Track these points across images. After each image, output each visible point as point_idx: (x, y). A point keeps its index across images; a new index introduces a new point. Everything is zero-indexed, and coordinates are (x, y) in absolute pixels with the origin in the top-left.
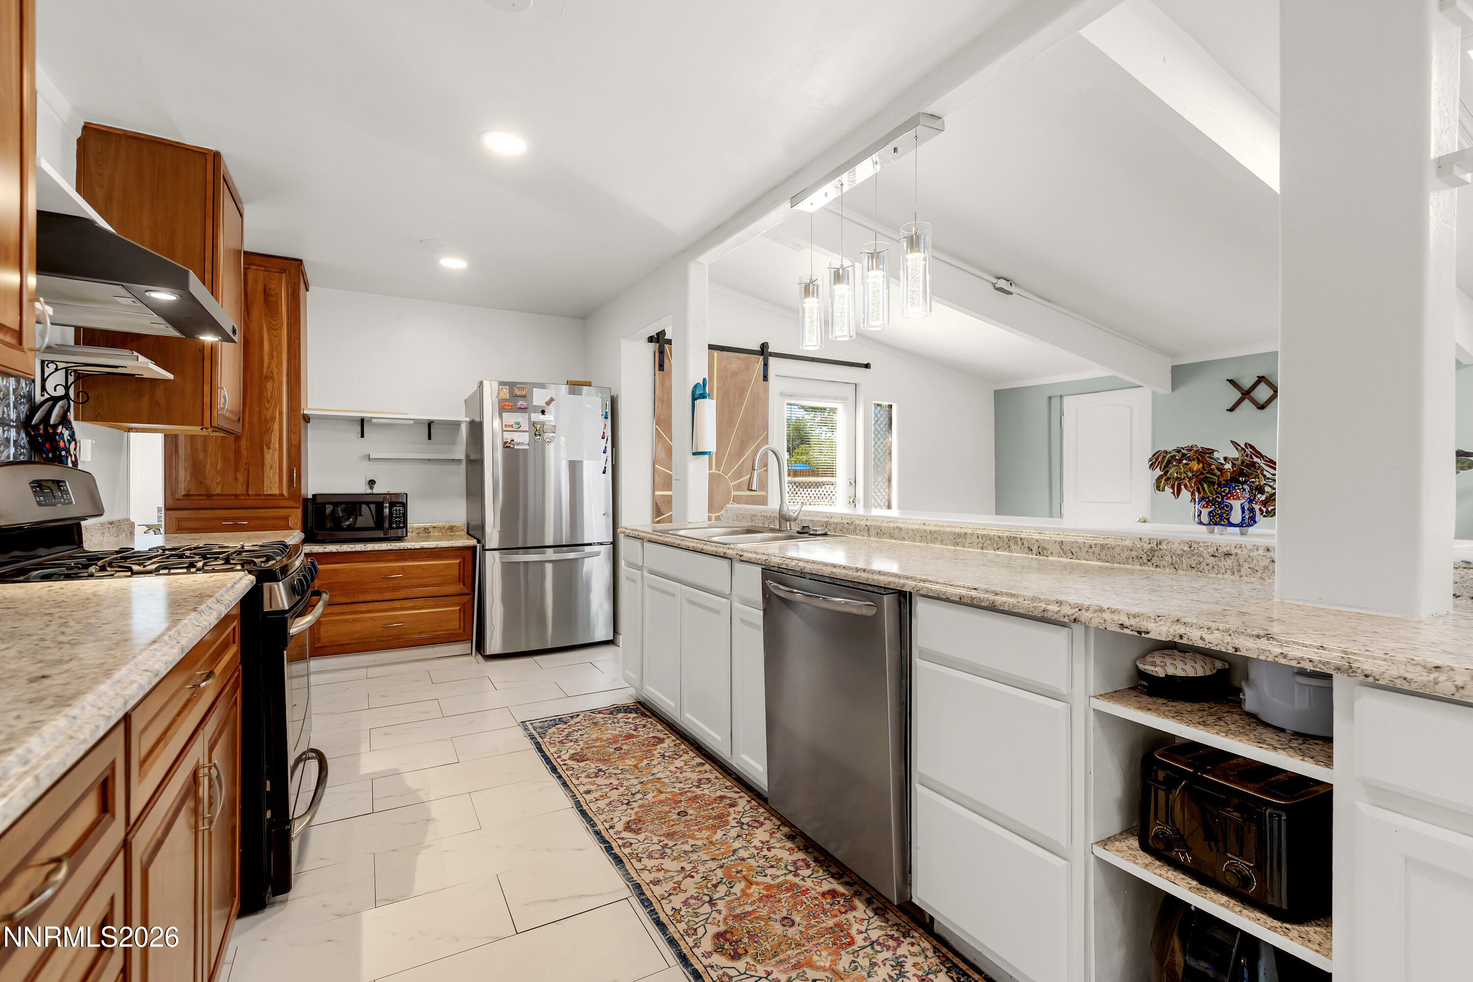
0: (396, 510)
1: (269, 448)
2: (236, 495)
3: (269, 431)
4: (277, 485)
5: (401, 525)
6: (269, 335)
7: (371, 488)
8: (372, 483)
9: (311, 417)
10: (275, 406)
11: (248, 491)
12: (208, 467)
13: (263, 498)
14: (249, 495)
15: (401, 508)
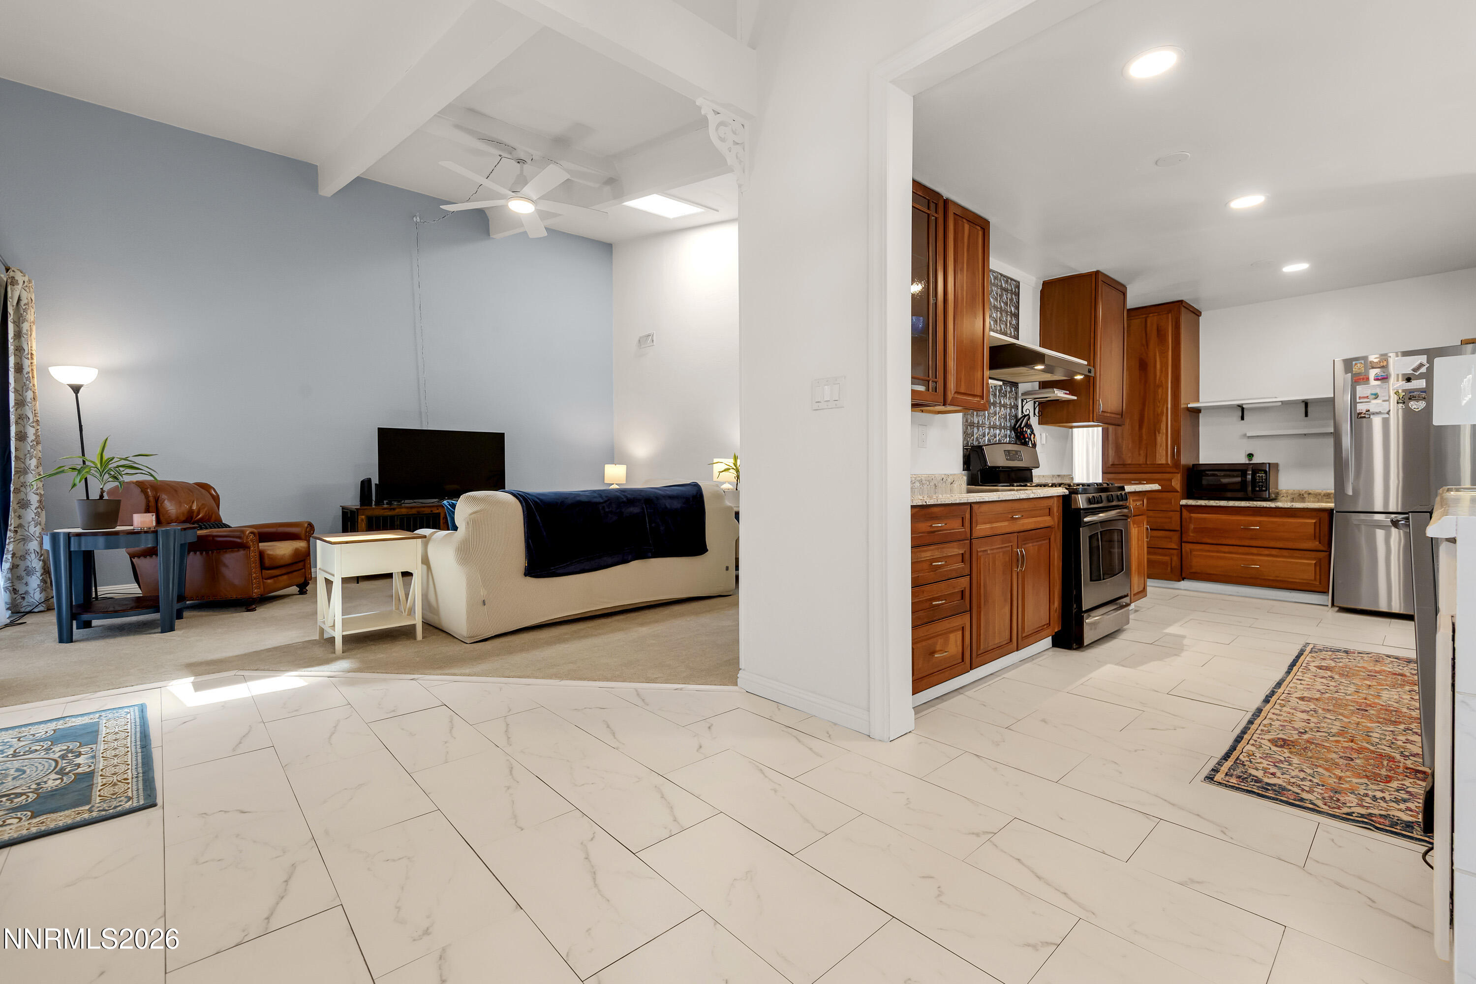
0: (1259, 476)
1: (1159, 433)
2: (1139, 465)
3: (1159, 422)
4: (1164, 458)
5: (1264, 489)
6: (1160, 358)
7: (1250, 460)
8: (1250, 456)
9: (1202, 408)
10: (1163, 405)
11: (1146, 461)
12: (1124, 446)
13: (1156, 466)
14: (1147, 464)
15: (1264, 475)
